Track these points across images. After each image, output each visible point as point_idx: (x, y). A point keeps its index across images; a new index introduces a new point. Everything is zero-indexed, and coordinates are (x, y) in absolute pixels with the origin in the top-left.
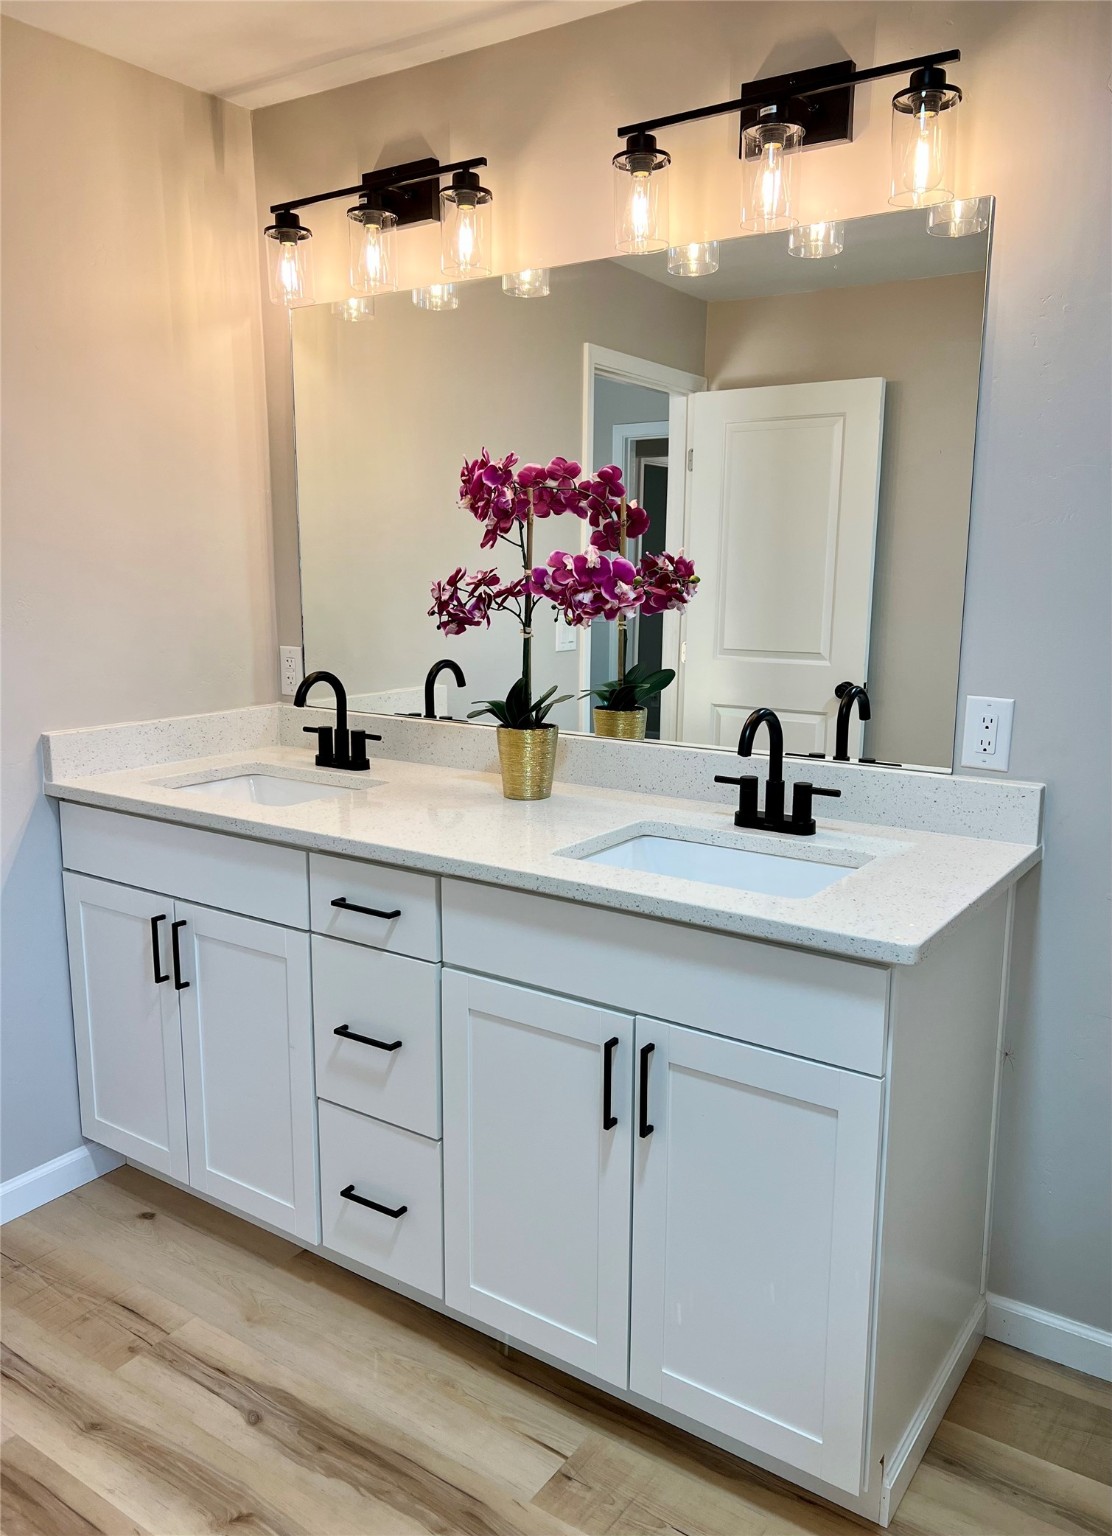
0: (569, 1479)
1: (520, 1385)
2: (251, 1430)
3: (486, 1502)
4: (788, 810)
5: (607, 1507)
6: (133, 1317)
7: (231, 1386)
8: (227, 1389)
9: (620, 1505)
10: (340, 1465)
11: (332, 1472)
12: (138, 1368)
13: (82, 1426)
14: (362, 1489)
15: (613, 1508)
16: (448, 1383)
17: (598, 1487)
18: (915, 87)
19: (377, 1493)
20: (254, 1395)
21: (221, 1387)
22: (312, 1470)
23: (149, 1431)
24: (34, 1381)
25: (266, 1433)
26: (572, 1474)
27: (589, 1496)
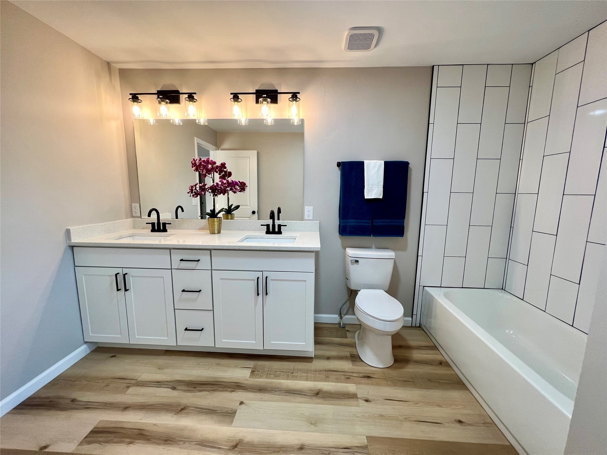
0: (255, 371)
1: (235, 359)
2: (174, 391)
3: (240, 382)
4: (277, 230)
5: (265, 373)
6: (122, 380)
7: (162, 384)
8: (162, 385)
9: (267, 372)
10: (201, 389)
11: (200, 391)
12: (131, 390)
13: (123, 409)
14: (210, 391)
15: (266, 373)
16: (218, 364)
17: (261, 371)
18: (293, 97)
19: (214, 391)
20: (171, 384)
21: (161, 385)
22: (195, 392)
23: (145, 402)
24: (99, 405)
25: (178, 390)
26: (255, 370)
27: (260, 373)
